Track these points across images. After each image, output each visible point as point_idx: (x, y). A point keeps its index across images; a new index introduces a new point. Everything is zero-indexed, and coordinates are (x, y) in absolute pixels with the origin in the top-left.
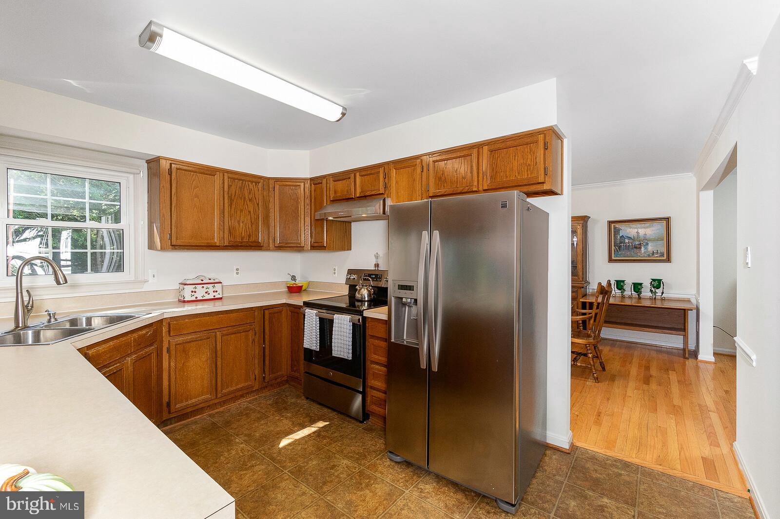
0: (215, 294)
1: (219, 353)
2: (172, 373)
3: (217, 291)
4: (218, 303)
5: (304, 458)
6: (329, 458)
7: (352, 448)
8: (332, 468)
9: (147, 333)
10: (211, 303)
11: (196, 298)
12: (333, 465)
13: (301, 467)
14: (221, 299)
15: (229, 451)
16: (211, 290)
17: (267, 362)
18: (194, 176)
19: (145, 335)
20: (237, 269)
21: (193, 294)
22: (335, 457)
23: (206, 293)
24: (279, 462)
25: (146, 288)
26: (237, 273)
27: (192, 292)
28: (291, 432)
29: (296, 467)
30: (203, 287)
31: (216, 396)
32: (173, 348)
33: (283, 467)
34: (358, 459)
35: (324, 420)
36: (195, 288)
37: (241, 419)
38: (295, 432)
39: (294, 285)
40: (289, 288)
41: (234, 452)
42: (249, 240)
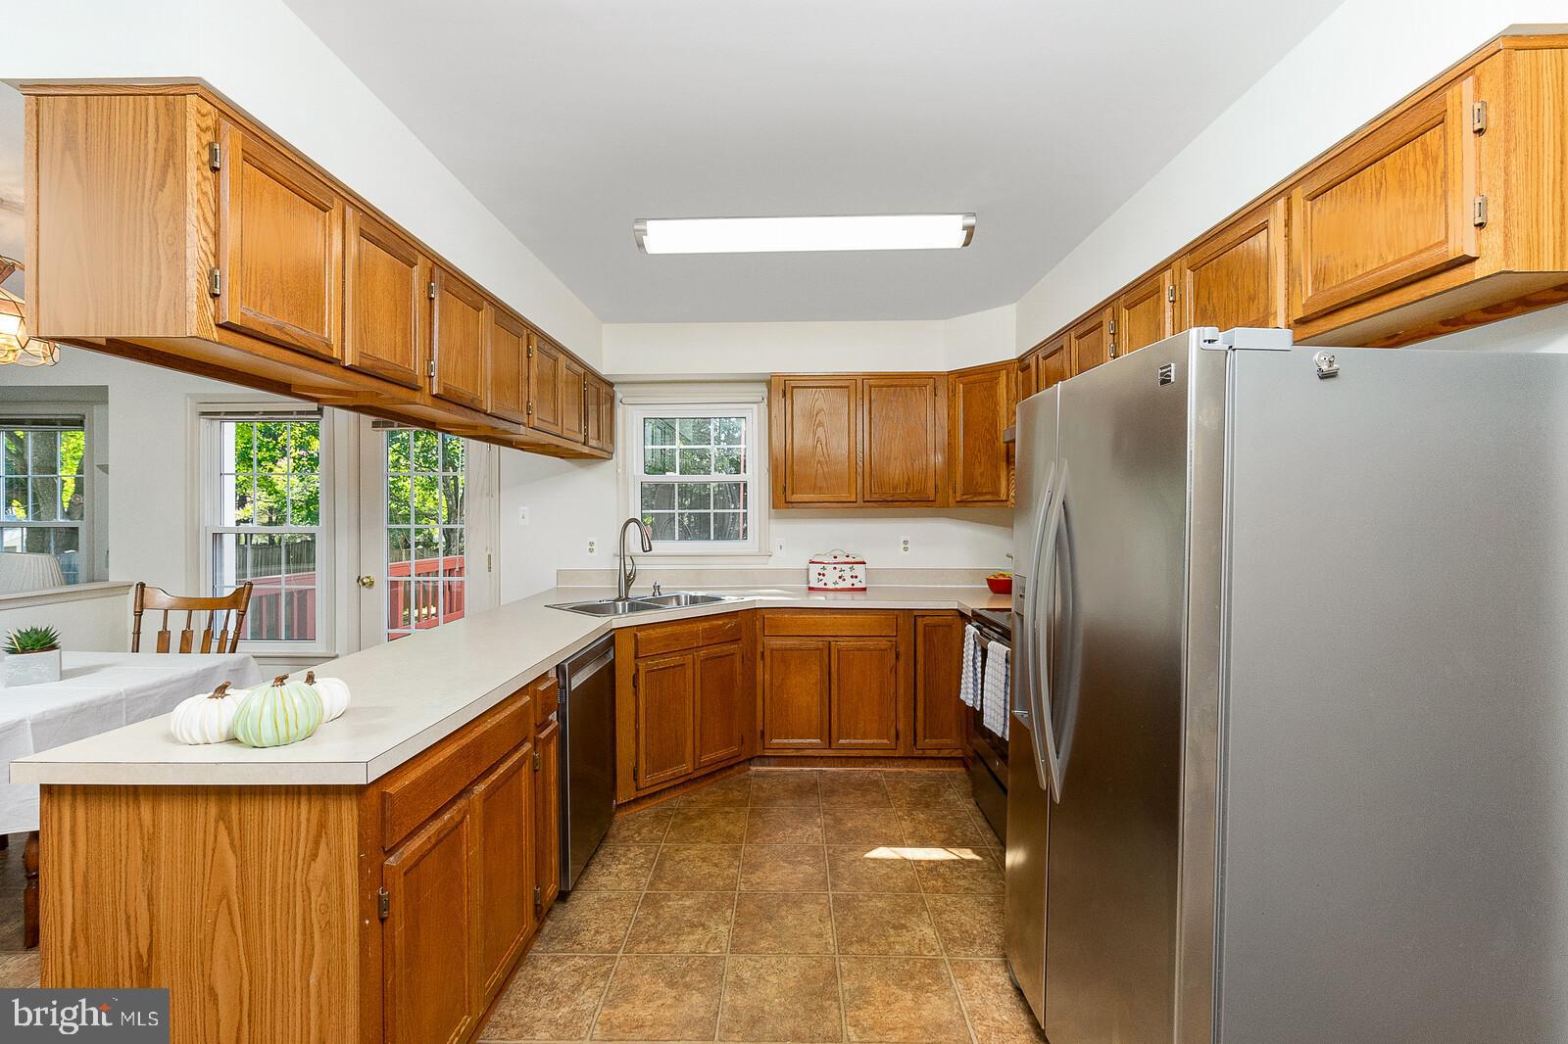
0: (854, 581)
1: (834, 676)
2: (767, 691)
3: (856, 577)
4: (858, 595)
5: (874, 890)
6: (909, 911)
7: (963, 917)
8: (895, 927)
9: (725, 624)
10: (847, 596)
11: (825, 584)
12: (902, 924)
13: (855, 898)
14: (864, 589)
15: (796, 828)
16: (847, 574)
17: (920, 714)
18: (817, 394)
19: (721, 626)
20: (906, 542)
21: (821, 577)
22: (920, 915)
23: (840, 577)
24: (837, 876)
25: (772, 564)
26: (906, 549)
27: (820, 574)
28: (900, 843)
29: (848, 895)
30: (835, 568)
31: (830, 746)
32: (767, 654)
33: (834, 885)
34: (954, 940)
35: (976, 851)
36: (824, 568)
37: (852, 793)
38: (903, 846)
39: (1001, 578)
40: (991, 582)
41: (799, 833)
42: (907, 490)
